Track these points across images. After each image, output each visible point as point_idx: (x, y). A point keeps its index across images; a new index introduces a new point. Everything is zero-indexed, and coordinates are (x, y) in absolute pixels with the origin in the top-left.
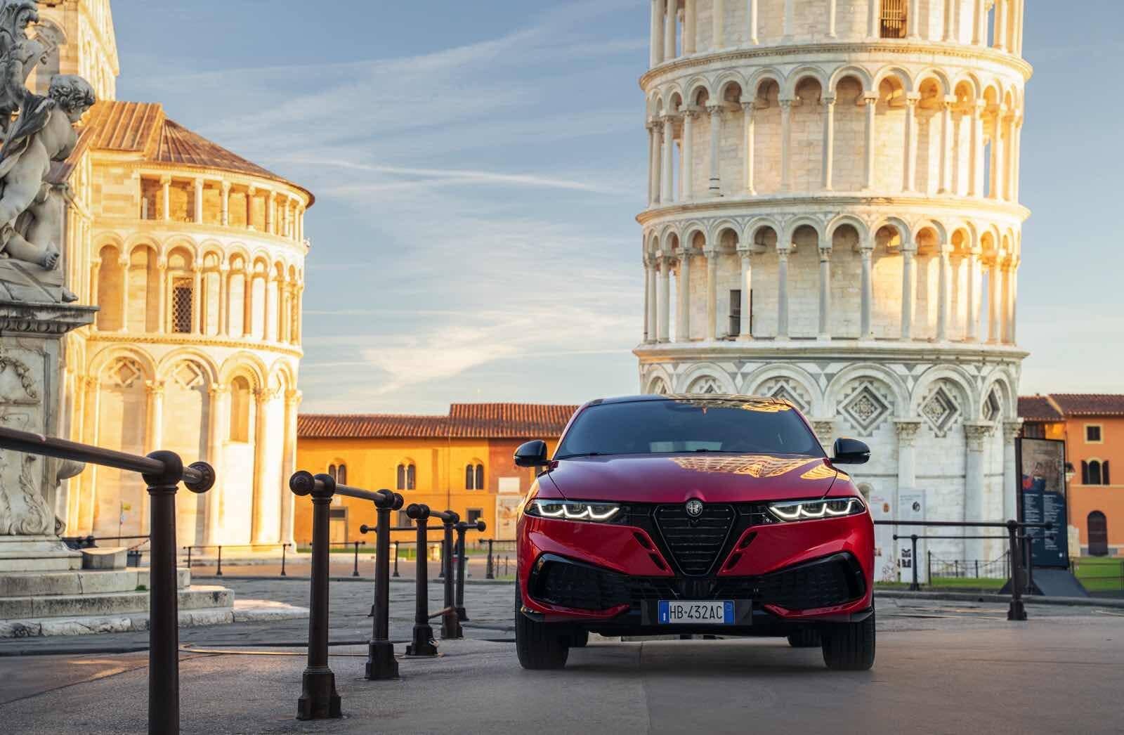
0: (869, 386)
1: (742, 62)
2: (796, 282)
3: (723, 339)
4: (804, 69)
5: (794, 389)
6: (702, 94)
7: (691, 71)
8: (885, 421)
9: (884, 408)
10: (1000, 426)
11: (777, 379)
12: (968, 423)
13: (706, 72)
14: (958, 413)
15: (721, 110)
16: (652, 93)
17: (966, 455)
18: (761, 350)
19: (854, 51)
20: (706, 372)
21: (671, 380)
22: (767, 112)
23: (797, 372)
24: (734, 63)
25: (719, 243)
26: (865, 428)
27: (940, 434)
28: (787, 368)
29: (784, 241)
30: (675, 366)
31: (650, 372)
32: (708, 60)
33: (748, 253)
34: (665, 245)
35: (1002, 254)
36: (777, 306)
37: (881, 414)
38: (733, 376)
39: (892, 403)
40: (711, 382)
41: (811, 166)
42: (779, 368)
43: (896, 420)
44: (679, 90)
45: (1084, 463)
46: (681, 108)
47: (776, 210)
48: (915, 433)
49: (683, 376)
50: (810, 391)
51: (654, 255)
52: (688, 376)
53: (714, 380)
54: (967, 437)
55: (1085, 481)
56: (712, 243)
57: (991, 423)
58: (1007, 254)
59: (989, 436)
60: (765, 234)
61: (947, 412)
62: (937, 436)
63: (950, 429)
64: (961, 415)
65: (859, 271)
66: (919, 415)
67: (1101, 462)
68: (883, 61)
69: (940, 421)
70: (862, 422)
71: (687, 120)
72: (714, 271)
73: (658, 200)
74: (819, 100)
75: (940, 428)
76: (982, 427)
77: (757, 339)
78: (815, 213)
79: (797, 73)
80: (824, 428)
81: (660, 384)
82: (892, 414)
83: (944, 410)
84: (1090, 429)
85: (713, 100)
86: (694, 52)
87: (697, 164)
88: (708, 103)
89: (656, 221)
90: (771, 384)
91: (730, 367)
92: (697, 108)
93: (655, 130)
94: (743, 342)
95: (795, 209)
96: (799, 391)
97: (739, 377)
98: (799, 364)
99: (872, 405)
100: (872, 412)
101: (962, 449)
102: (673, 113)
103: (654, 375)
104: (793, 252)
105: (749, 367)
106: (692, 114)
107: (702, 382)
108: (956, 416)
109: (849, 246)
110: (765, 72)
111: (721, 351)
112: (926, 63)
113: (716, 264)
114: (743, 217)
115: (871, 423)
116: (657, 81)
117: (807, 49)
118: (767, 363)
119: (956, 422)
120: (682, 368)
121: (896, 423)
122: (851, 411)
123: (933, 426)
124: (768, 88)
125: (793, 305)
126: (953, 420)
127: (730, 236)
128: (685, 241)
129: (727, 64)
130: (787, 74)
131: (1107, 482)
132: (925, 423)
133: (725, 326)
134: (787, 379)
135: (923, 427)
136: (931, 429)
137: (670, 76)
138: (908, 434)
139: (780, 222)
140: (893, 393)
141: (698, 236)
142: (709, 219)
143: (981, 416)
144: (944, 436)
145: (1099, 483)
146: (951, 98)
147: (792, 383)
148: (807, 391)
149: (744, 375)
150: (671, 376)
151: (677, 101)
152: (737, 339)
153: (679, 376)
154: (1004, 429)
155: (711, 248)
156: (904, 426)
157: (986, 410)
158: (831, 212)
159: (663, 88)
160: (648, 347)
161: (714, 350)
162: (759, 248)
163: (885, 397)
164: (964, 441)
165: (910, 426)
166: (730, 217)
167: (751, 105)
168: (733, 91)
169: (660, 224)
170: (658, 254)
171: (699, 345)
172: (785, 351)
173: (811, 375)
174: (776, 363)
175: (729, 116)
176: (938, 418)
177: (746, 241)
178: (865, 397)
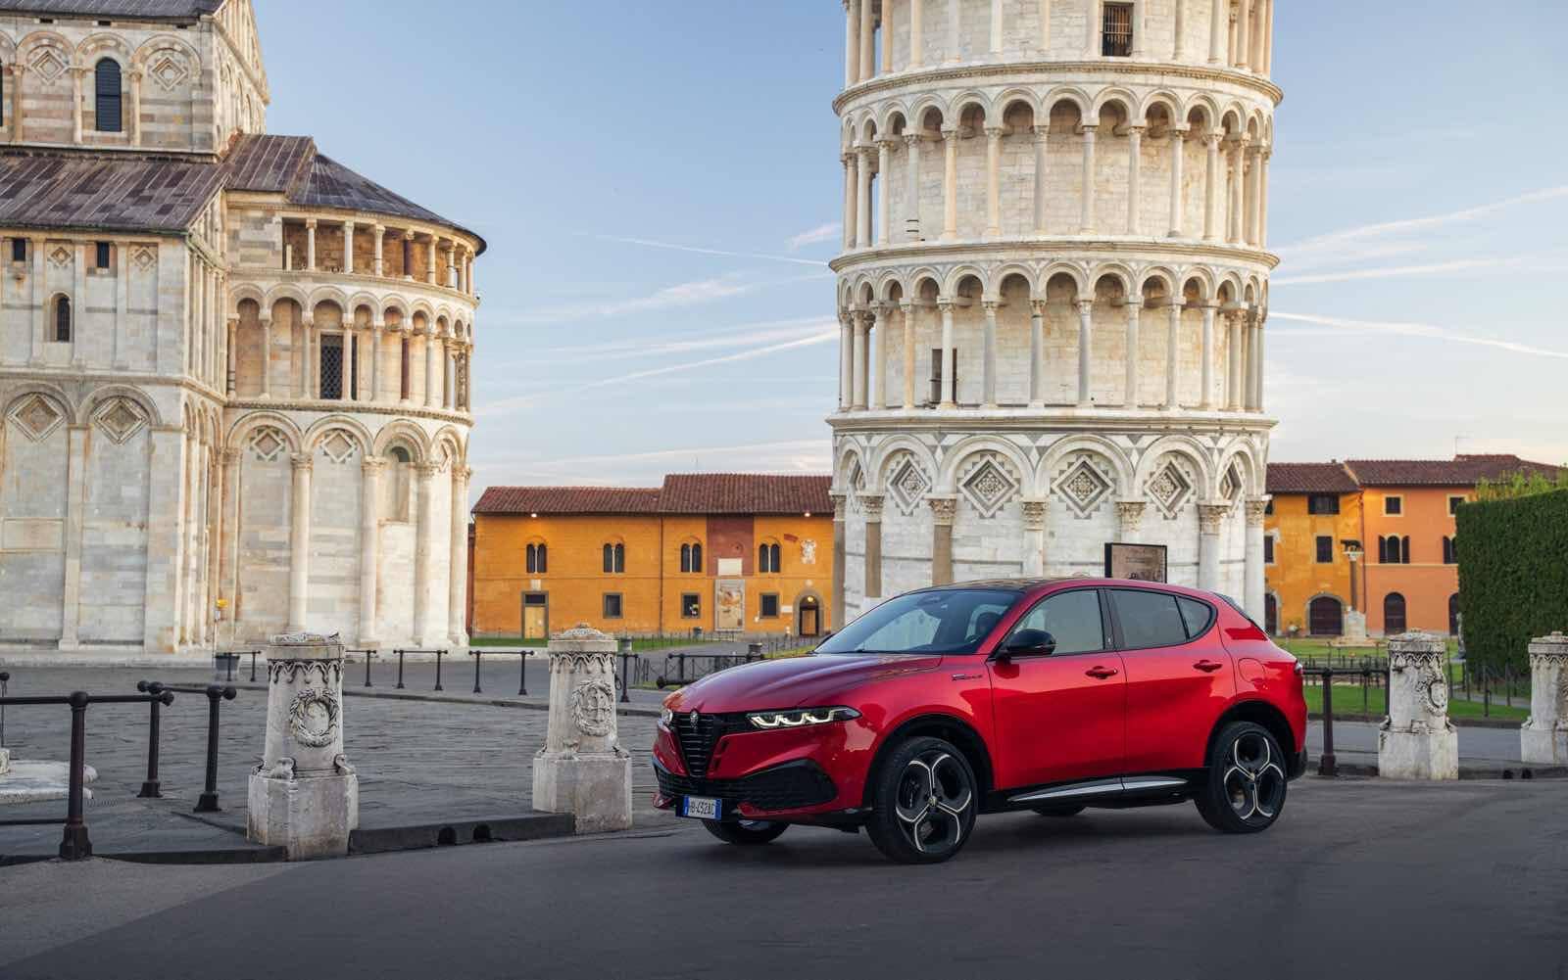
0: (1088, 461)
1: (943, 84)
2: (1006, 340)
3: (925, 406)
4: (1014, 92)
5: (1002, 464)
6: (899, 122)
7: (886, 94)
8: (1106, 501)
9: (1105, 485)
10: (1241, 505)
11: (982, 453)
12: (1202, 503)
13: (904, 95)
14: (1191, 491)
15: (920, 139)
16: (845, 119)
17: (1200, 539)
18: (964, 420)
19: (1070, 70)
20: (904, 444)
21: (865, 454)
22: (974, 141)
23: (1005, 445)
24: (934, 85)
25: (918, 295)
26: (1083, 509)
27: (1170, 515)
28: (993, 441)
29: (991, 293)
30: (869, 439)
31: (842, 445)
32: (905, 81)
33: (950, 307)
34: (858, 297)
35: (1245, 305)
36: (982, 369)
37: (1101, 493)
38: (933, 449)
39: (1114, 480)
40: (908, 457)
41: (1023, 205)
42: (985, 440)
43: (1118, 500)
44: (872, 116)
45: (1381, 539)
46: (876, 138)
47: (981, 256)
48: (1139, 514)
49: (877, 451)
50: (1020, 466)
51: (847, 308)
52: (883, 449)
53: (912, 454)
54: (1201, 519)
55: (1382, 560)
56: (910, 294)
57: (1229, 503)
58: (1251, 306)
59: (1228, 517)
60: (969, 286)
61: (1179, 490)
62: (1165, 518)
63: (1182, 510)
64: (1194, 493)
65: (1078, 327)
66: (1145, 494)
67: (1401, 538)
68: (1103, 83)
69: (1170, 500)
70: (1080, 502)
71: (883, 152)
72: (913, 327)
73: (853, 244)
74: (1032, 127)
75: (1170, 508)
76: (1218, 507)
77: (962, 406)
78: (1026, 260)
79: (1004, 97)
80: (1036, 509)
81: (854, 458)
82: (1114, 492)
83: (1175, 488)
84: (1389, 501)
85: (912, 128)
86: (891, 71)
87: (896, 203)
88: (905, 132)
89: (850, 269)
90: (976, 458)
91: (929, 439)
92: (895, 138)
93: (850, 163)
94: (945, 411)
95: (1002, 256)
96: (1008, 467)
97: (939, 451)
98: (1009, 436)
99: (1092, 483)
100: (1091, 491)
101: (1195, 533)
102: (868, 143)
103: (847, 447)
104: (1001, 306)
105: (951, 439)
106: (888, 144)
107: (899, 457)
108: (1188, 495)
109: (1067, 298)
110: (970, 95)
111: (920, 420)
112: (1153, 85)
113: (914, 319)
114: (944, 264)
115: (1090, 502)
116: (850, 106)
117: (1015, 69)
118: (972, 435)
119: (1188, 501)
120: (877, 439)
121: (1118, 503)
122: (1067, 489)
123: (1161, 507)
124: (973, 114)
125: (1001, 366)
126: (1185, 499)
127: (930, 287)
128: (881, 293)
129: (926, 86)
130: (994, 100)
131: (1406, 560)
132: (1152, 502)
133: (926, 391)
134: (994, 453)
135: (1150, 508)
136: (1158, 510)
137: (863, 100)
138: (1131, 516)
139: (986, 271)
140: (1114, 468)
141: (895, 289)
142: (906, 266)
143: (1218, 494)
144: (1175, 518)
145: (1398, 562)
146: (1184, 125)
147: (999, 458)
148: (1016, 467)
149: (945, 449)
150: (864, 449)
151: (872, 128)
152: (938, 407)
153: (873, 449)
154: (1247, 509)
155: (909, 301)
156: (1127, 506)
157: (1225, 486)
158: (1043, 259)
159: (856, 115)
160: (840, 416)
161: (910, 420)
162: (964, 301)
163: (1106, 473)
164: (1197, 523)
165: (1134, 507)
166: (929, 265)
167: (953, 134)
168: (933, 117)
169: (854, 272)
170: (852, 307)
171: (896, 414)
172: (991, 420)
173: (1021, 448)
174: (980, 435)
175: (931, 146)
176: (1168, 497)
177: (948, 291)
178: (1083, 473)
